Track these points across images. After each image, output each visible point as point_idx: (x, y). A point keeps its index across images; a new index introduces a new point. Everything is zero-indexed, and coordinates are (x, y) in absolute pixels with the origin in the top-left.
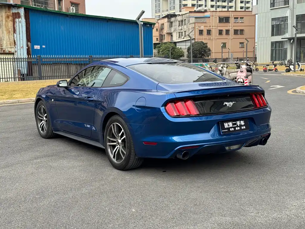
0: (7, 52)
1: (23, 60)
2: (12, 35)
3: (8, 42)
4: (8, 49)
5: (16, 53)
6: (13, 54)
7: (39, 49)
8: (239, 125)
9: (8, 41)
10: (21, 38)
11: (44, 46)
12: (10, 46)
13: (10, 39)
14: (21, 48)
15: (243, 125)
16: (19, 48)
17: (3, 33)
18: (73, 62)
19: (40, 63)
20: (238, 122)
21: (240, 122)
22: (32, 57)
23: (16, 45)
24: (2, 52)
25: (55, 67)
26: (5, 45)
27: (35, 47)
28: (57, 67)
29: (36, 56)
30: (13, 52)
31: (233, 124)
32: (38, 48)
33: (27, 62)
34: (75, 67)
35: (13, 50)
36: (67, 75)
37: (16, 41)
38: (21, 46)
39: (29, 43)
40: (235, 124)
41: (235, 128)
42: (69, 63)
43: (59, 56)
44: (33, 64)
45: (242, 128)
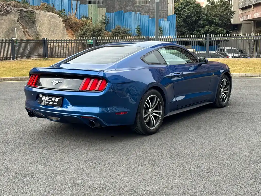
8: (53, 101)
15: (57, 101)
20: (54, 98)
21: (55, 99)
31: (49, 99)
40: (51, 99)
41: (49, 102)
45: (55, 103)
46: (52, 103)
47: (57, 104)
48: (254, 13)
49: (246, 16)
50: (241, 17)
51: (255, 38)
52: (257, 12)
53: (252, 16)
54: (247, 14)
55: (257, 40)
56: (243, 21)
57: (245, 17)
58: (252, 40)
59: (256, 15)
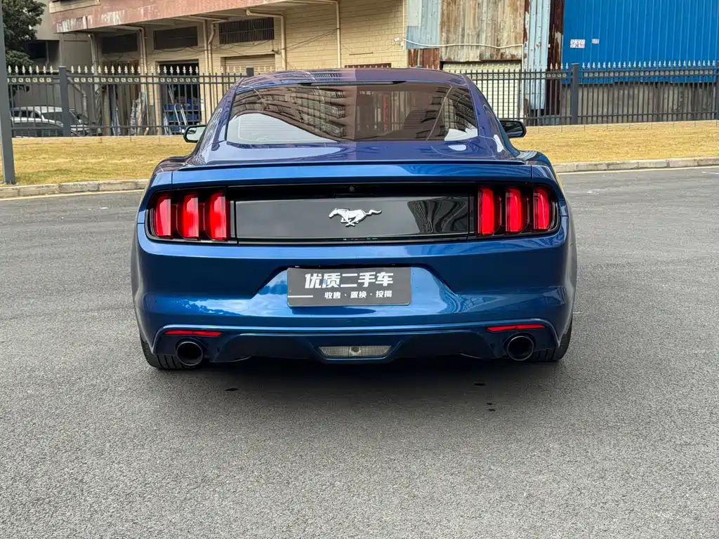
0: (509, 57)
1: (541, 75)
2: (520, 16)
3: (513, 35)
4: (511, 49)
5: (526, 59)
6: (519, 61)
7: (583, 47)
8: (366, 285)
9: (512, 30)
10: (539, 24)
11: (596, 41)
12: (516, 42)
13: (515, 27)
14: (536, 48)
15: (385, 285)
16: (532, 48)
17: (504, 13)
18: (671, 78)
19: (579, 82)
20: (367, 274)
21: (376, 277)
22: (562, 67)
23: (526, 40)
24: (499, 58)
25: (622, 92)
26: (506, 41)
27: (571, 43)
28: (626, 92)
29: (567, 67)
30: (519, 57)
31: (343, 280)
32: (580, 47)
33: (543, 81)
34: (676, 92)
35: (519, 53)
36: (650, 112)
37: (528, 32)
38: (538, 41)
39: (558, 35)
40: (353, 280)
41: (345, 291)
42: (662, 83)
43: (620, 63)
44: (564, 85)
45: (379, 294)
46: (363, 294)
47: (389, 294)
48: (103, 12)
49: (77, 19)
50: (61, 22)
51: (104, 80)
52: (111, 10)
53: (95, 21)
54: (79, 13)
55: (110, 86)
56: (64, 33)
57: (73, 22)
58: (96, 87)
59: (109, 18)
